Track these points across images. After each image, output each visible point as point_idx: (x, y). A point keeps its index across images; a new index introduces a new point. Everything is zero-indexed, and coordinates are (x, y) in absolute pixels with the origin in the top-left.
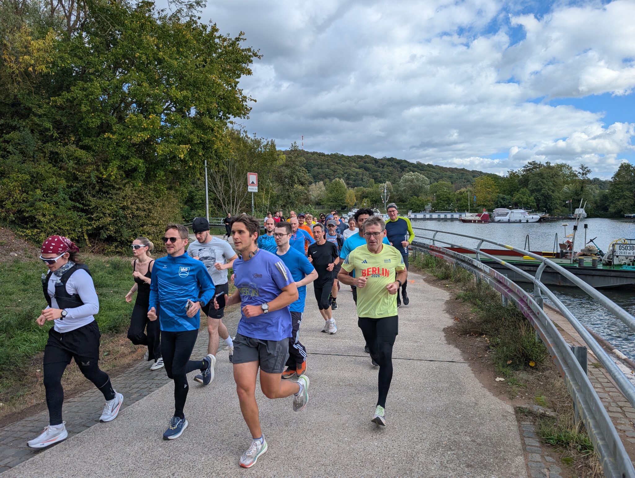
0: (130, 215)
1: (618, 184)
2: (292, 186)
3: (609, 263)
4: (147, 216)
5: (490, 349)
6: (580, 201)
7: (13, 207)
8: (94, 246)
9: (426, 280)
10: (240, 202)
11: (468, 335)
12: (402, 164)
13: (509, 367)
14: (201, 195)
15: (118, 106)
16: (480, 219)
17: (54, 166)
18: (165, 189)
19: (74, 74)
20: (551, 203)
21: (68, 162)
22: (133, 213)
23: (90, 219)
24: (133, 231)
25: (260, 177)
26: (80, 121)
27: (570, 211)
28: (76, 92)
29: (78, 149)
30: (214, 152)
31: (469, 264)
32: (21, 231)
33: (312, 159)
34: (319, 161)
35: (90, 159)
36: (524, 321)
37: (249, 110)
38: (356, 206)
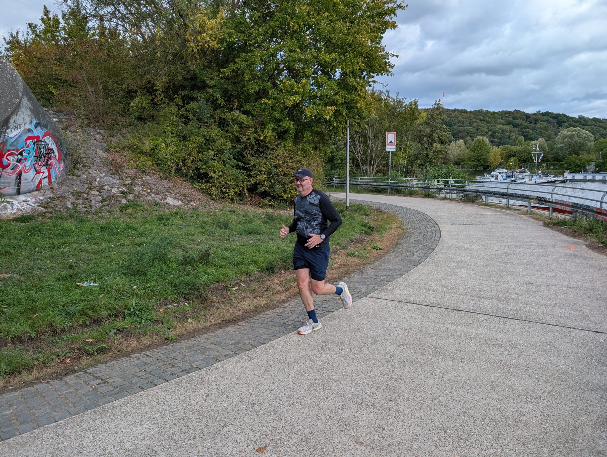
0: (282, 173)
2: (431, 144)
7: (192, 165)
8: (252, 199)
10: (377, 161)
14: (342, 155)
15: (272, 74)
17: (222, 130)
18: (311, 149)
19: (237, 48)
21: (233, 126)
22: (283, 171)
23: (250, 176)
24: (283, 187)
25: (399, 135)
26: (242, 89)
28: (240, 63)
29: (240, 114)
30: (356, 111)
32: (198, 185)
33: (453, 117)
34: (460, 118)
35: (251, 123)
37: (392, 67)
38: (500, 165)
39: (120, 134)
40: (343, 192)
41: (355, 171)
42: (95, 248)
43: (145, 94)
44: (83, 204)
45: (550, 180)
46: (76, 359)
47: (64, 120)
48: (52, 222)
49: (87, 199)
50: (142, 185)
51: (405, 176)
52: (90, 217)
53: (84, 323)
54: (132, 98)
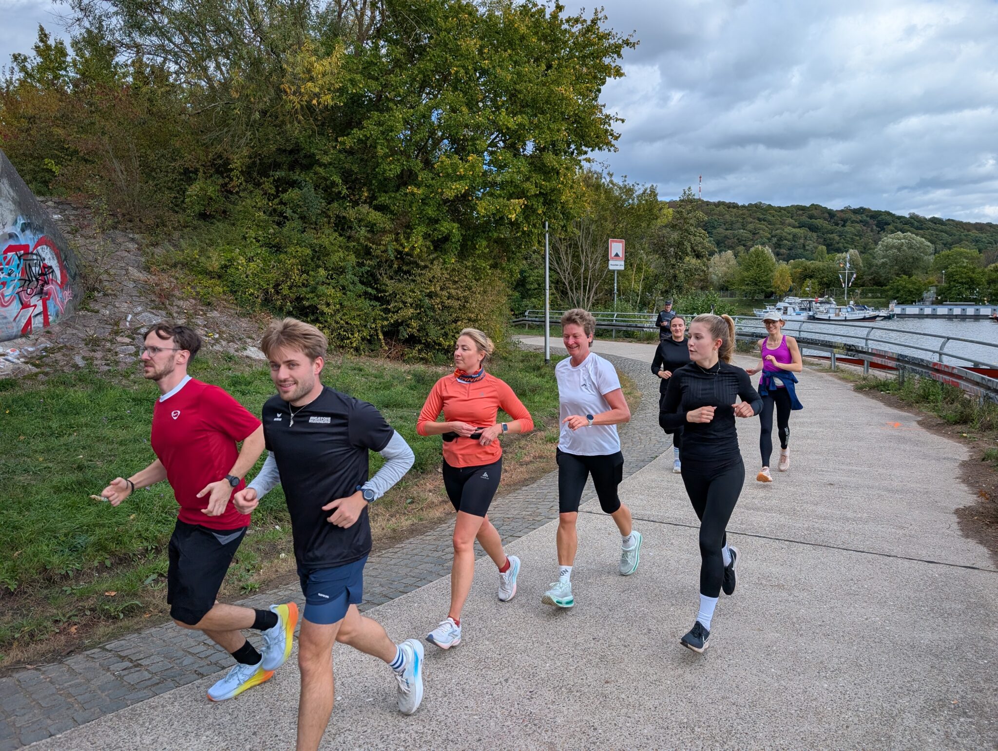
0: (440, 306)
2: (680, 259)
4: (462, 308)
7: (291, 292)
8: (391, 349)
10: (595, 286)
12: (880, 218)
14: (538, 276)
15: (425, 145)
17: (341, 235)
18: (488, 267)
19: (366, 103)
21: (359, 229)
22: (442, 302)
23: (386, 311)
24: (442, 329)
25: (629, 246)
26: (374, 170)
28: (370, 128)
29: (371, 210)
30: (559, 208)
33: (715, 214)
34: (726, 216)
35: (388, 226)
37: (616, 138)
38: (791, 292)
39: (169, 241)
40: (541, 335)
41: (559, 302)
42: (122, 434)
43: (211, 176)
44: (104, 358)
45: (867, 316)
46: (87, 627)
47: (72, 218)
48: (49, 389)
49: (110, 350)
50: (205, 326)
51: (641, 310)
52: (115, 381)
53: (102, 563)
54: (190, 181)
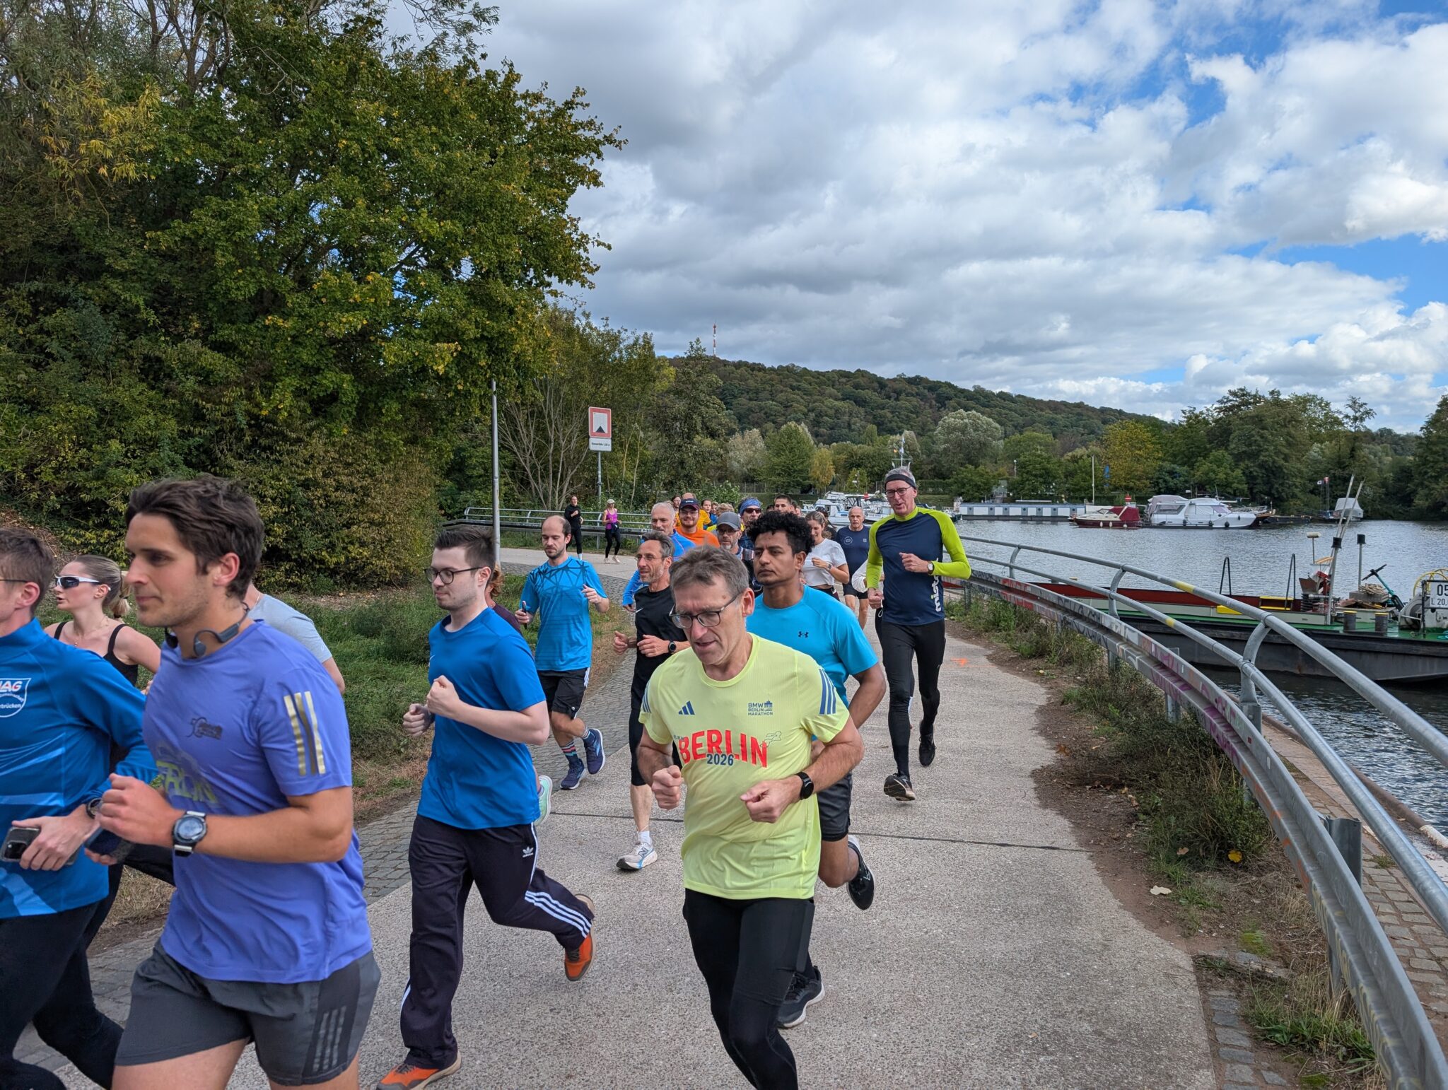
0: (321, 501)
1: (1434, 444)
2: (688, 438)
3: (1414, 626)
4: (360, 504)
5: (1138, 820)
6: (1348, 481)
7: (57, 478)
9: (995, 658)
10: (570, 474)
11: (1088, 787)
12: (939, 391)
13: (1181, 863)
14: (483, 457)
15: (299, 254)
16: (1118, 519)
17: (153, 388)
18: (402, 442)
19: (200, 182)
20: (1282, 485)
21: (184, 379)
22: (327, 496)
24: (326, 537)
25: (617, 416)
26: (211, 287)
27: (1325, 503)
28: (204, 221)
29: (205, 349)
30: (512, 360)
31: (1093, 623)
32: (74, 535)
33: (736, 378)
34: (751, 382)
35: (234, 373)
36: (1218, 756)
37: (594, 270)
38: (833, 485)
41: (517, 495)
51: (636, 509)
